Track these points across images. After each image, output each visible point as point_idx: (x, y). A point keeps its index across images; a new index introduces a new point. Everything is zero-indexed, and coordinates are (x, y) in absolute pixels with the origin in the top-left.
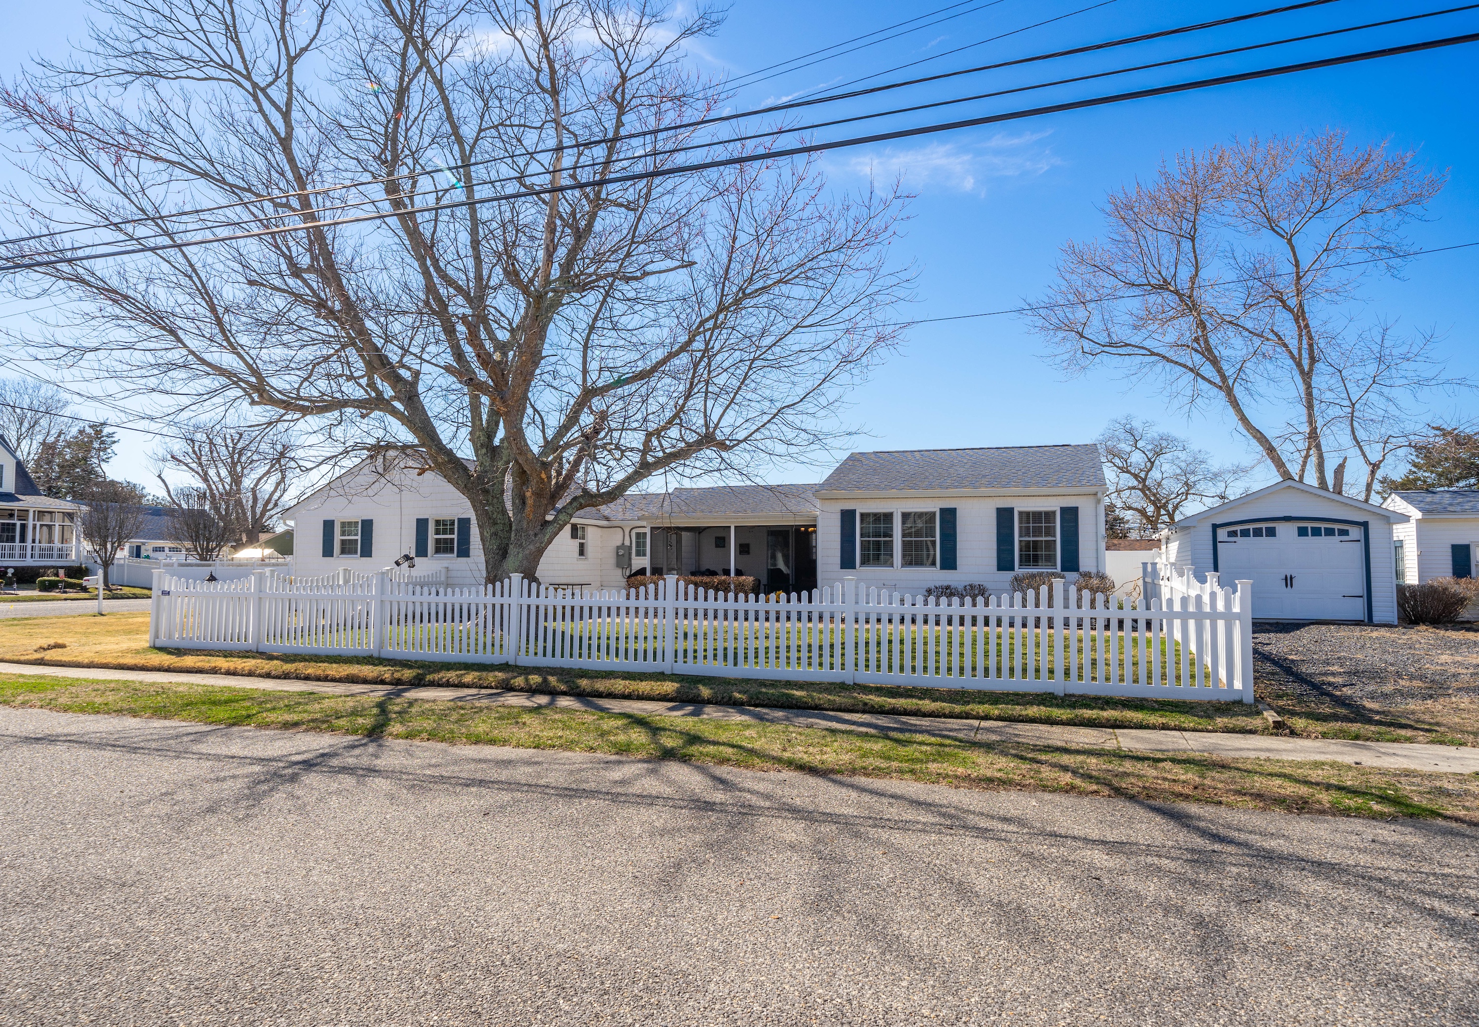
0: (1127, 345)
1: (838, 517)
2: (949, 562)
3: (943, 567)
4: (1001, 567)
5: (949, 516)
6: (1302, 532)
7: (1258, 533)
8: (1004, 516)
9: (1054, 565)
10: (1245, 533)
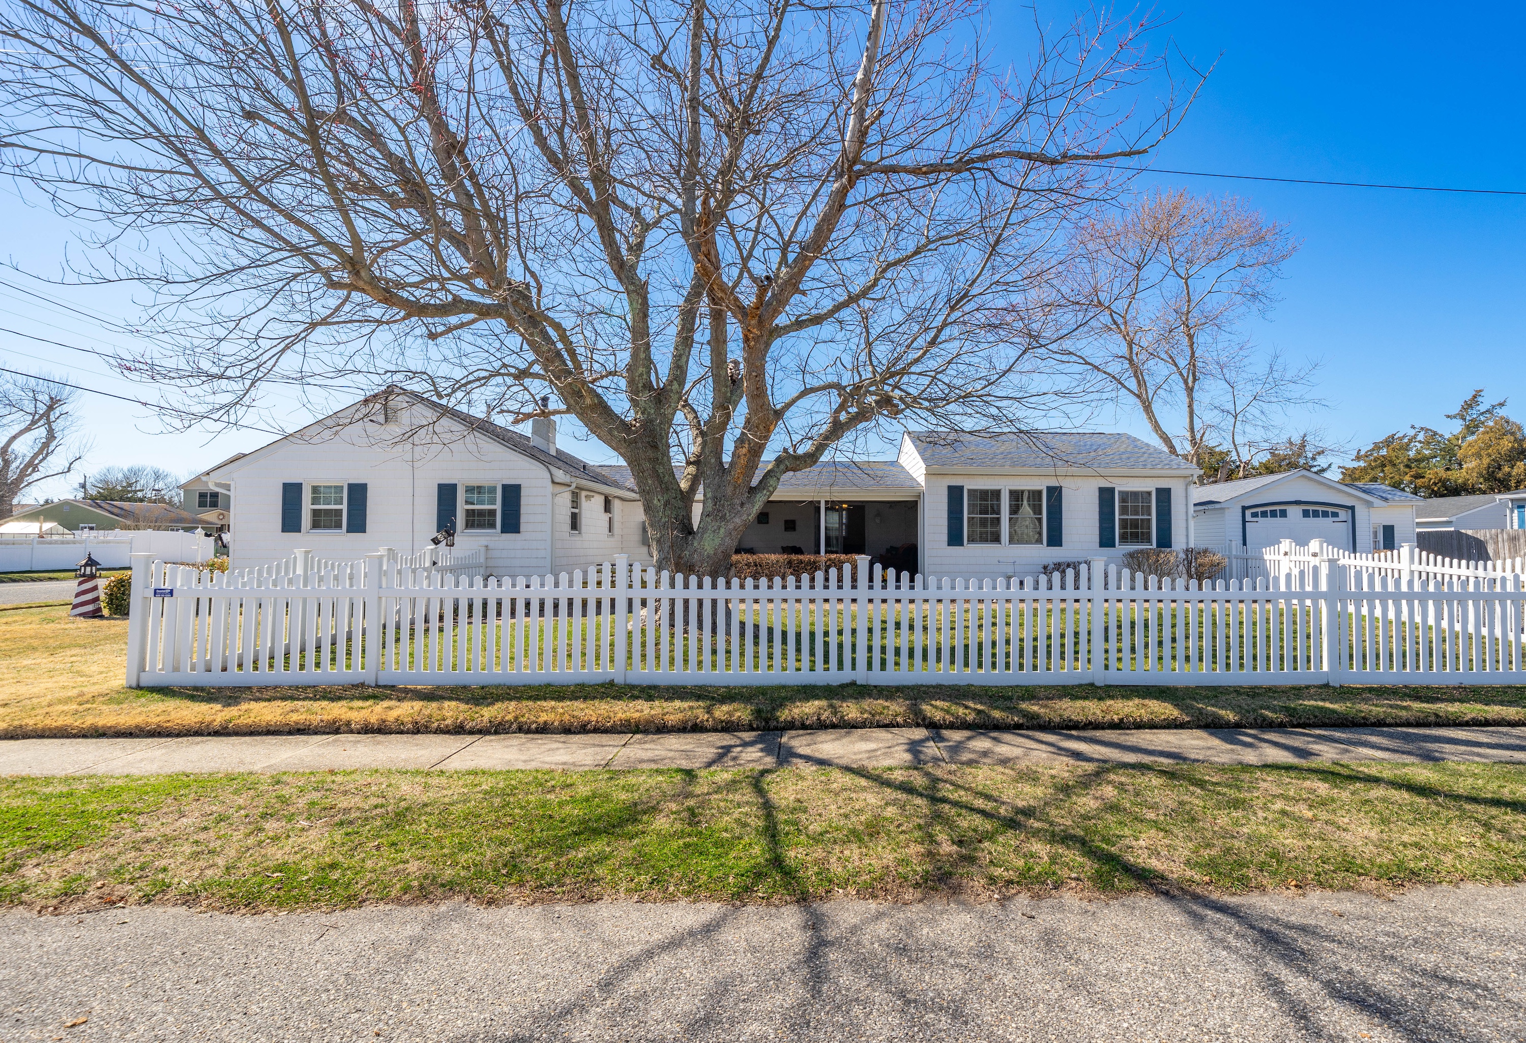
0: (1071, 353)
1: (945, 492)
2: (1055, 539)
3: (1050, 544)
4: (1102, 544)
5: (1055, 493)
6: (1306, 514)
7: (1273, 514)
8: (1106, 495)
9: (1149, 541)
10: (1264, 514)
